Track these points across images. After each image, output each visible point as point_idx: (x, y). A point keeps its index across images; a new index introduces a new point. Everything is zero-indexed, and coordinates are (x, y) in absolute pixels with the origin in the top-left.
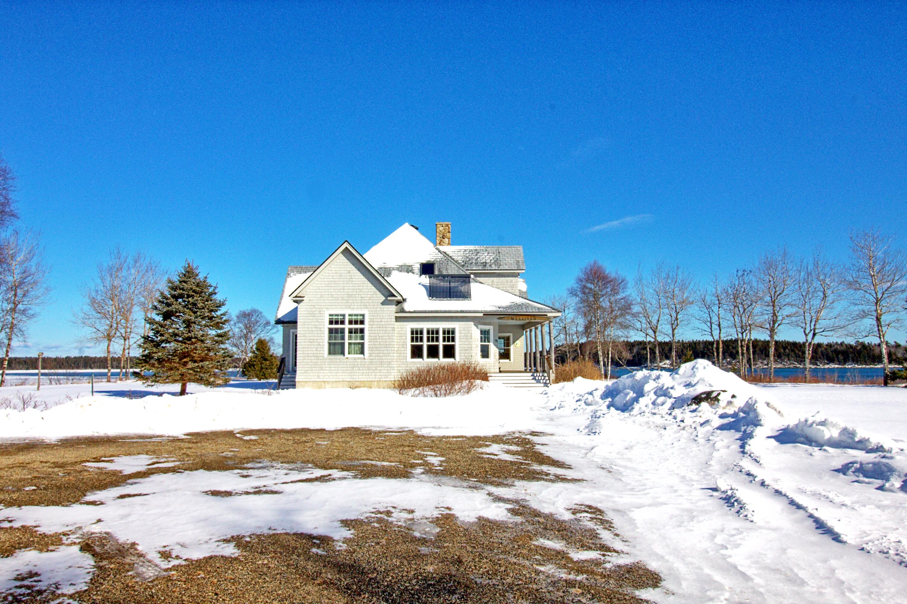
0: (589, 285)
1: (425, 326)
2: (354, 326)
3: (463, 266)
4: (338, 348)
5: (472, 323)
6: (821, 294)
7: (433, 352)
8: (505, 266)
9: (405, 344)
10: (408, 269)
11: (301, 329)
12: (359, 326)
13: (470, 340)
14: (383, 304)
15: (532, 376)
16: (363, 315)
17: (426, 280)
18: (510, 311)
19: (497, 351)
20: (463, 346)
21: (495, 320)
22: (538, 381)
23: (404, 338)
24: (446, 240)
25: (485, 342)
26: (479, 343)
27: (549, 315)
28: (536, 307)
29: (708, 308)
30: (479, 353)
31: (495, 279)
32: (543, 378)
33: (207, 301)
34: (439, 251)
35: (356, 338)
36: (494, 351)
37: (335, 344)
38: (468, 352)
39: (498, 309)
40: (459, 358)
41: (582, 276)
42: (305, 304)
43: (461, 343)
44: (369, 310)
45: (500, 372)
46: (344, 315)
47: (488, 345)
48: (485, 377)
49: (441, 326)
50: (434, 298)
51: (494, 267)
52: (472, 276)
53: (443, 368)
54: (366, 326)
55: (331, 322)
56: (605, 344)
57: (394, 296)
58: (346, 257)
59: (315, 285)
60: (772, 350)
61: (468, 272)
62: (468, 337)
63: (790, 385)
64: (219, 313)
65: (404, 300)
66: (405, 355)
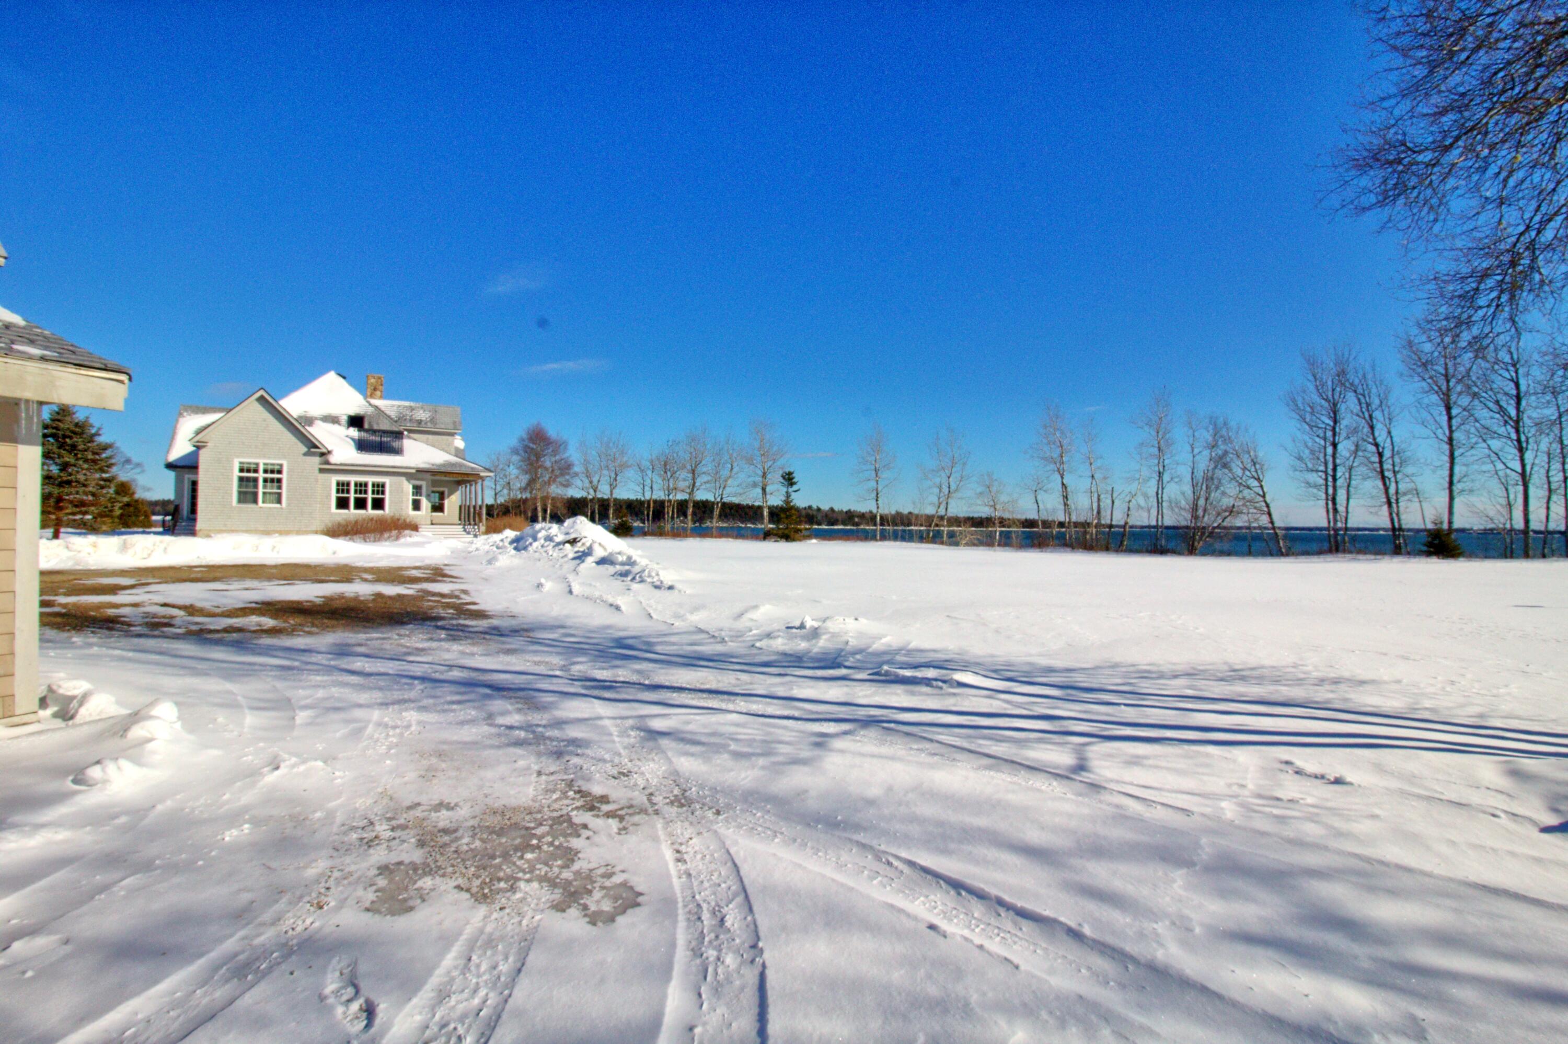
0: (531, 445)
1: (353, 479)
2: (269, 476)
3: (396, 422)
4: (250, 497)
5: (404, 478)
6: (729, 466)
7: (360, 504)
8: (441, 425)
9: (329, 495)
10: (332, 420)
11: (203, 477)
12: (276, 476)
13: (401, 494)
14: (305, 454)
15: (464, 528)
16: (281, 465)
17: (354, 432)
18: (443, 469)
19: (430, 505)
20: (393, 500)
21: (428, 476)
22: (469, 533)
23: (328, 489)
24: (378, 393)
25: (417, 496)
26: (411, 498)
27: (482, 474)
28: (470, 466)
29: (642, 471)
30: (410, 506)
31: (430, 437)
32: (473, 530)
33: (89, 442)
34: (370, 404)
35: (272, 488)
36: (425, 504)
37: (246, 493)
38: (398, 504)
39: (431, 466)
40: (388, 510)
41: (525, 436)
42: (209, 451)
43: (391, 497)
44: (288, 460)
45: (432, 524)
46: (257, 464)
47: (420, 499)
48: (415, 528)
49: (370, 480)
50: (363, 452)
51: (429, 424)
52: (406, 433)
53: (372, 519)
54: (284, 476)
55: (242, 470)
56: (544, 499)
57: (317, 447)
58: (261, 405)
59: (223, 431)
60: (690, 511)
61: (401, 428)
62: (399, 490)
63: (698, 539)
64: (104, 456)
65: (329, 452)
66: (329, 506)
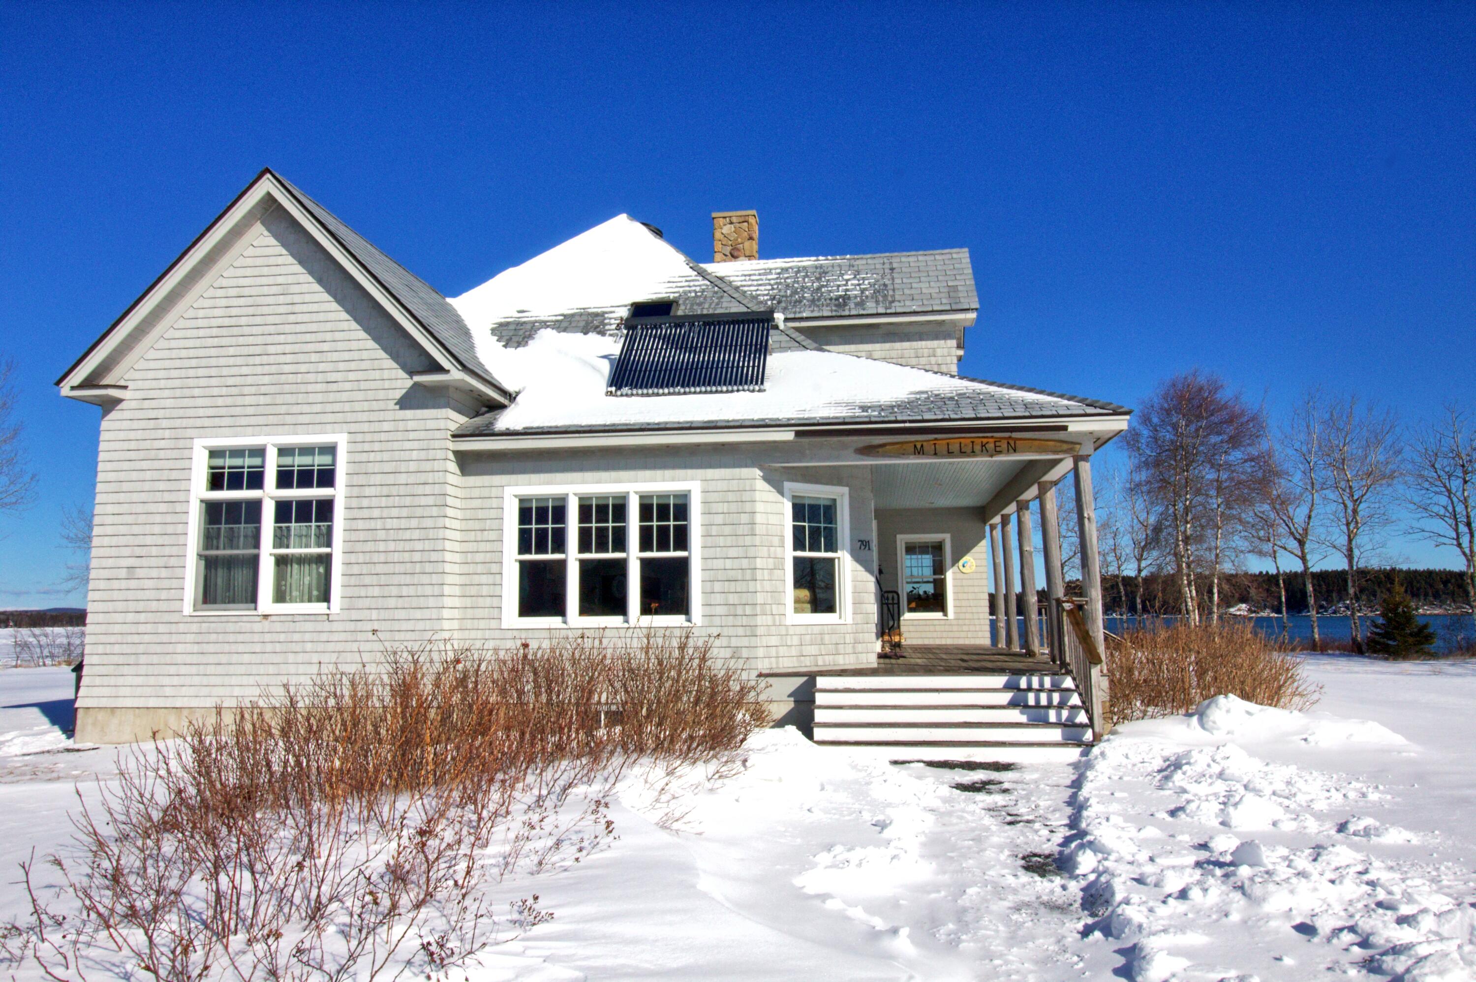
1: (574, 487)
2: (295, 493)
4: (236, 579)
5: (758, 472)
7: (603, 590)
8: (908, 303)
9: (496, 559)
10: (588, 324)
11: (108, 508)
12: (314, 492)
13: (748, 540)
14: (406, 402)
15: (1007, 687)
16: (330, 450)
18: (906, 419)
20: (718, 564)
22: (1038, 716)
23: (493, 535)
24: (731, 248)
25: (814, 547)
26: (789, 554)
27: (1075, 426)
30: (791, 593)
32: (1056, 697)
34: (702, 274)
35: (303, 538)
36: (854, 582)
37: (223, 562)
38: (740, 586)
39: (858, 412)
40: (704, 612)
42: (127, 415)
43: (711, 553)
44: (354, 427)
45: (887, 668)
46: (262, 454)
47: (831, 561)
49: (634, 485)
50: (626, 390)
51: (872, 305)
54: (339, 493)
55: (216, 482)
57: (439, 369)
58: (276, 237)
59: (166, 344)
62: (741, 526)
65: (509, 398)
66: (495, 602)
